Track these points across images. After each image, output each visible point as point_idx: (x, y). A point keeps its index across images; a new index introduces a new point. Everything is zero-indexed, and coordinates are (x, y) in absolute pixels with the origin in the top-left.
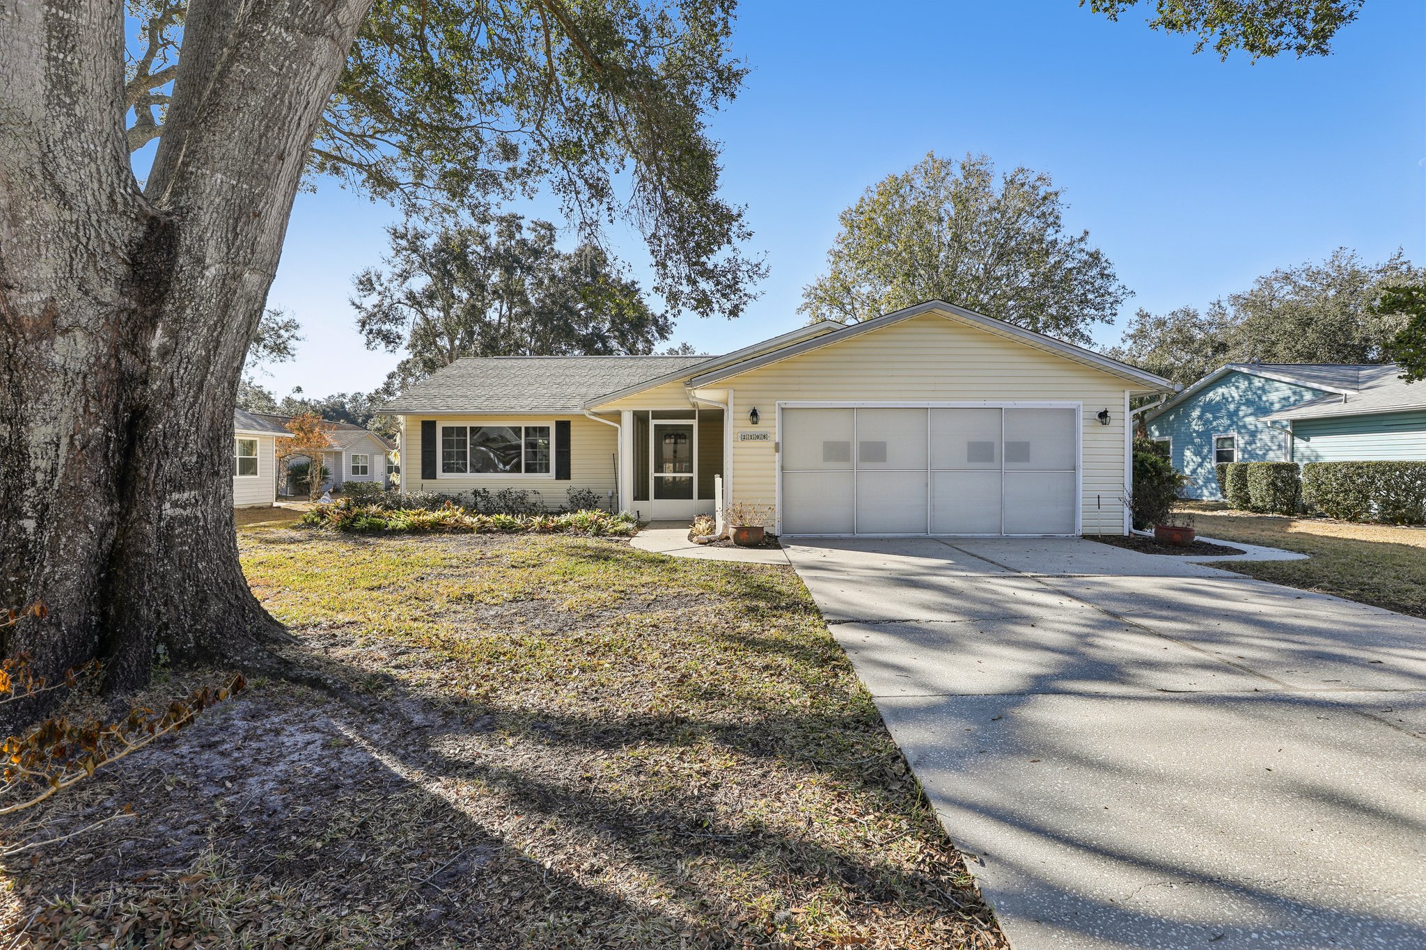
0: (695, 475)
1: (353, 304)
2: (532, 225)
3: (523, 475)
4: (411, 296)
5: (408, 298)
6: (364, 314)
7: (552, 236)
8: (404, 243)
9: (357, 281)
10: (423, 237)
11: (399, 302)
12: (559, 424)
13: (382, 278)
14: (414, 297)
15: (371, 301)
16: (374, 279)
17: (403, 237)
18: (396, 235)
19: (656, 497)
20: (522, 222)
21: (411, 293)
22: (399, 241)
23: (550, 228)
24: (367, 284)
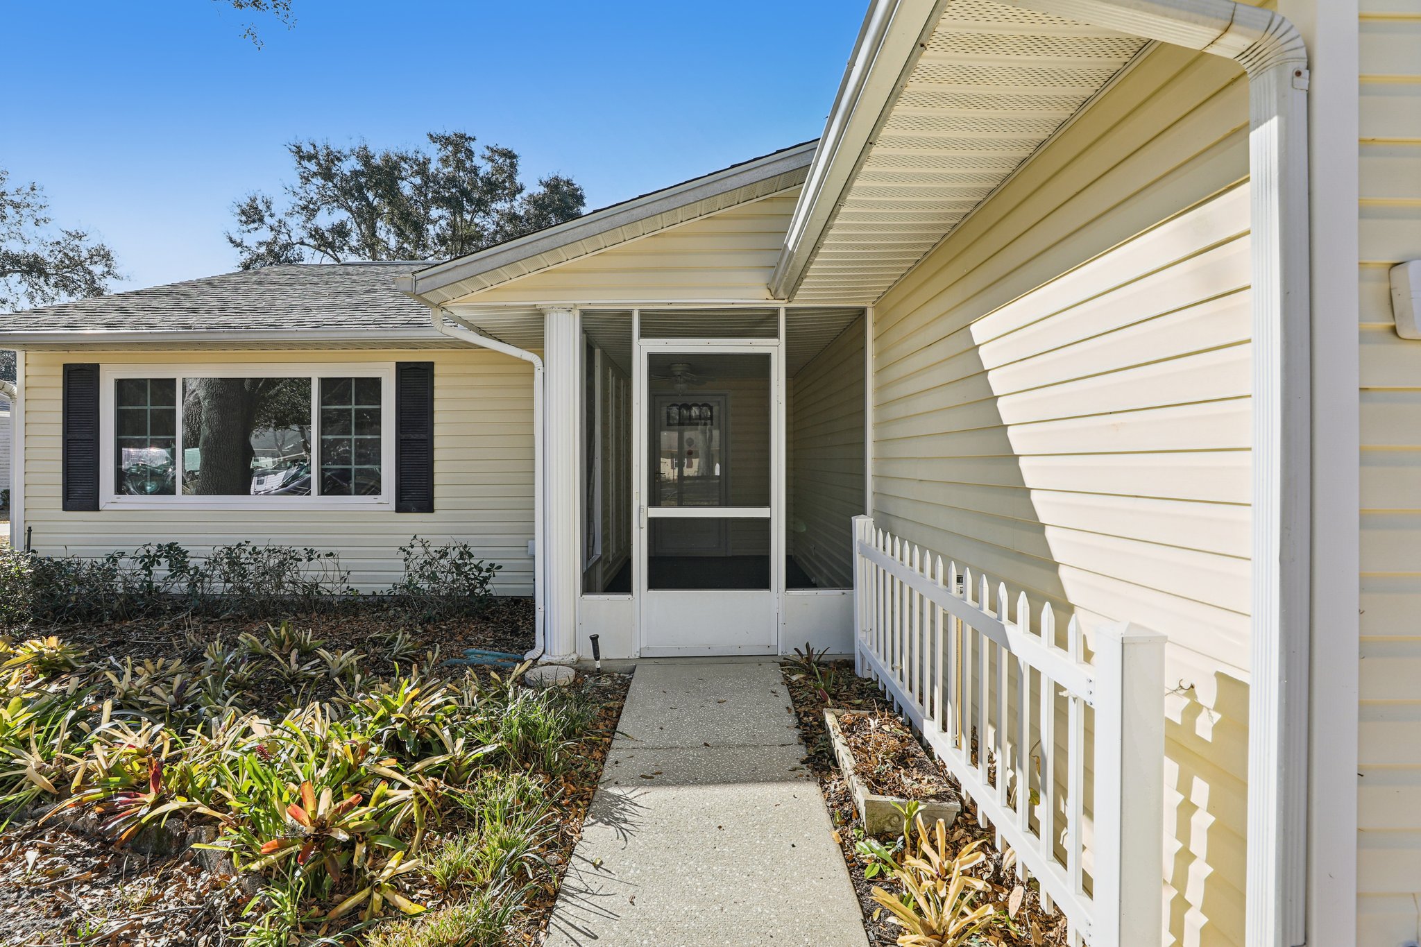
0: (776, 512)
1: (231, 241)
2: (488, 153)
3: (315, 500)
4: (316, 234)
5: (311, 236)
6: (246, 256)
7: (513, 166)
8: (313, 167)
9: (238, 211)
10: (339, 160)
11: (302, 243)
12: (403, 370)
13: (272, 206)
14: (322, 237)
15: (257, 238)
16: (261, 207)
17: (310, 158)
18: (301, 156)
19: (653, 584)
20: (473, 146)
21: (316, 230)
22: (305, 163)
23: (509, 155)
24: (252, 214)
